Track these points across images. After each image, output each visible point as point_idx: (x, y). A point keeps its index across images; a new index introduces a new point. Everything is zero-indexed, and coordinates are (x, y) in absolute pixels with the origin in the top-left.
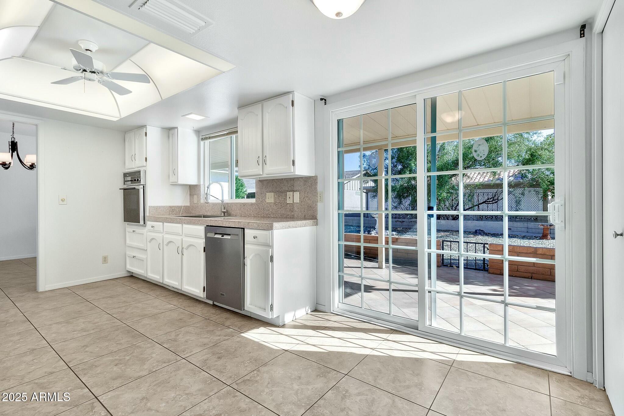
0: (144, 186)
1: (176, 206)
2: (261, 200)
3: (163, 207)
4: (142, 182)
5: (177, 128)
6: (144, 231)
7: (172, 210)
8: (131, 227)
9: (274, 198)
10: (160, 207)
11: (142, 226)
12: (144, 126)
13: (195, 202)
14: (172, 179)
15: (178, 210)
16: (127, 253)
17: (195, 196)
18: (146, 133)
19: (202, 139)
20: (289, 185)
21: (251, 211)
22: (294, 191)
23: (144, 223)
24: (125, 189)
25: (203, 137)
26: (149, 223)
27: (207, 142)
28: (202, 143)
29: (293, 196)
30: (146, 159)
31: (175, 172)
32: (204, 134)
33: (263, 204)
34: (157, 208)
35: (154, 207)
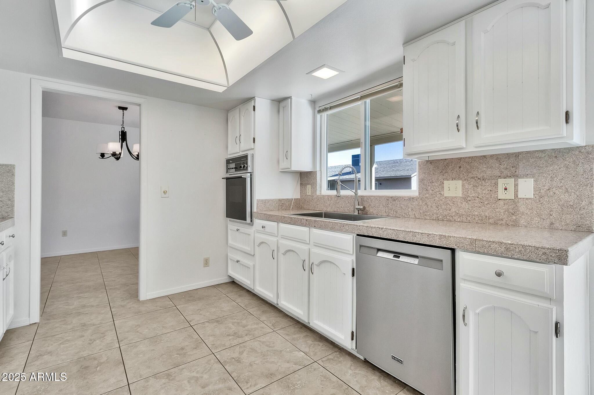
0: (251, 175)
1: (285, 199)
2: (431, 192)
3: (272, 200)
4: (249, 170)
5: (290, 98)
6: (251, 230)
7: (283, 204)
8: (234, 225)
9: (463, 189)
10: (269, 201)
11: (249, 224)
12: (252, 98)
13: (308, 194)
14: (284, 165)
15: (287, 204)
16: (229, 254)
17: (309, 187)
18: (254, 107)
19: (319, 111)
20: (502, 167)
21: (410, 210)
22: (515, 176)
23: (251, 221)
24: (227, 179)
25: (320, 108)
26: (256, 221)
27: (325, 114)
28: (318, 116)
29: (516, 185)
30: (254, 139)
31: (287, 155)
32: (321, 104)
33: (436, 198)
34: (265, 202)
35: (262, 200)
